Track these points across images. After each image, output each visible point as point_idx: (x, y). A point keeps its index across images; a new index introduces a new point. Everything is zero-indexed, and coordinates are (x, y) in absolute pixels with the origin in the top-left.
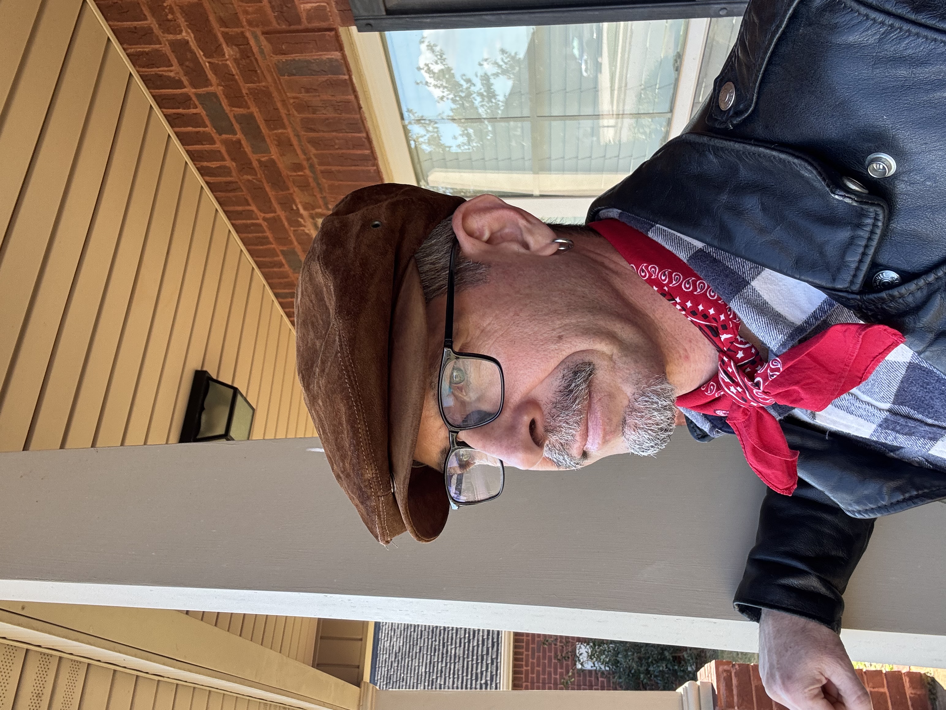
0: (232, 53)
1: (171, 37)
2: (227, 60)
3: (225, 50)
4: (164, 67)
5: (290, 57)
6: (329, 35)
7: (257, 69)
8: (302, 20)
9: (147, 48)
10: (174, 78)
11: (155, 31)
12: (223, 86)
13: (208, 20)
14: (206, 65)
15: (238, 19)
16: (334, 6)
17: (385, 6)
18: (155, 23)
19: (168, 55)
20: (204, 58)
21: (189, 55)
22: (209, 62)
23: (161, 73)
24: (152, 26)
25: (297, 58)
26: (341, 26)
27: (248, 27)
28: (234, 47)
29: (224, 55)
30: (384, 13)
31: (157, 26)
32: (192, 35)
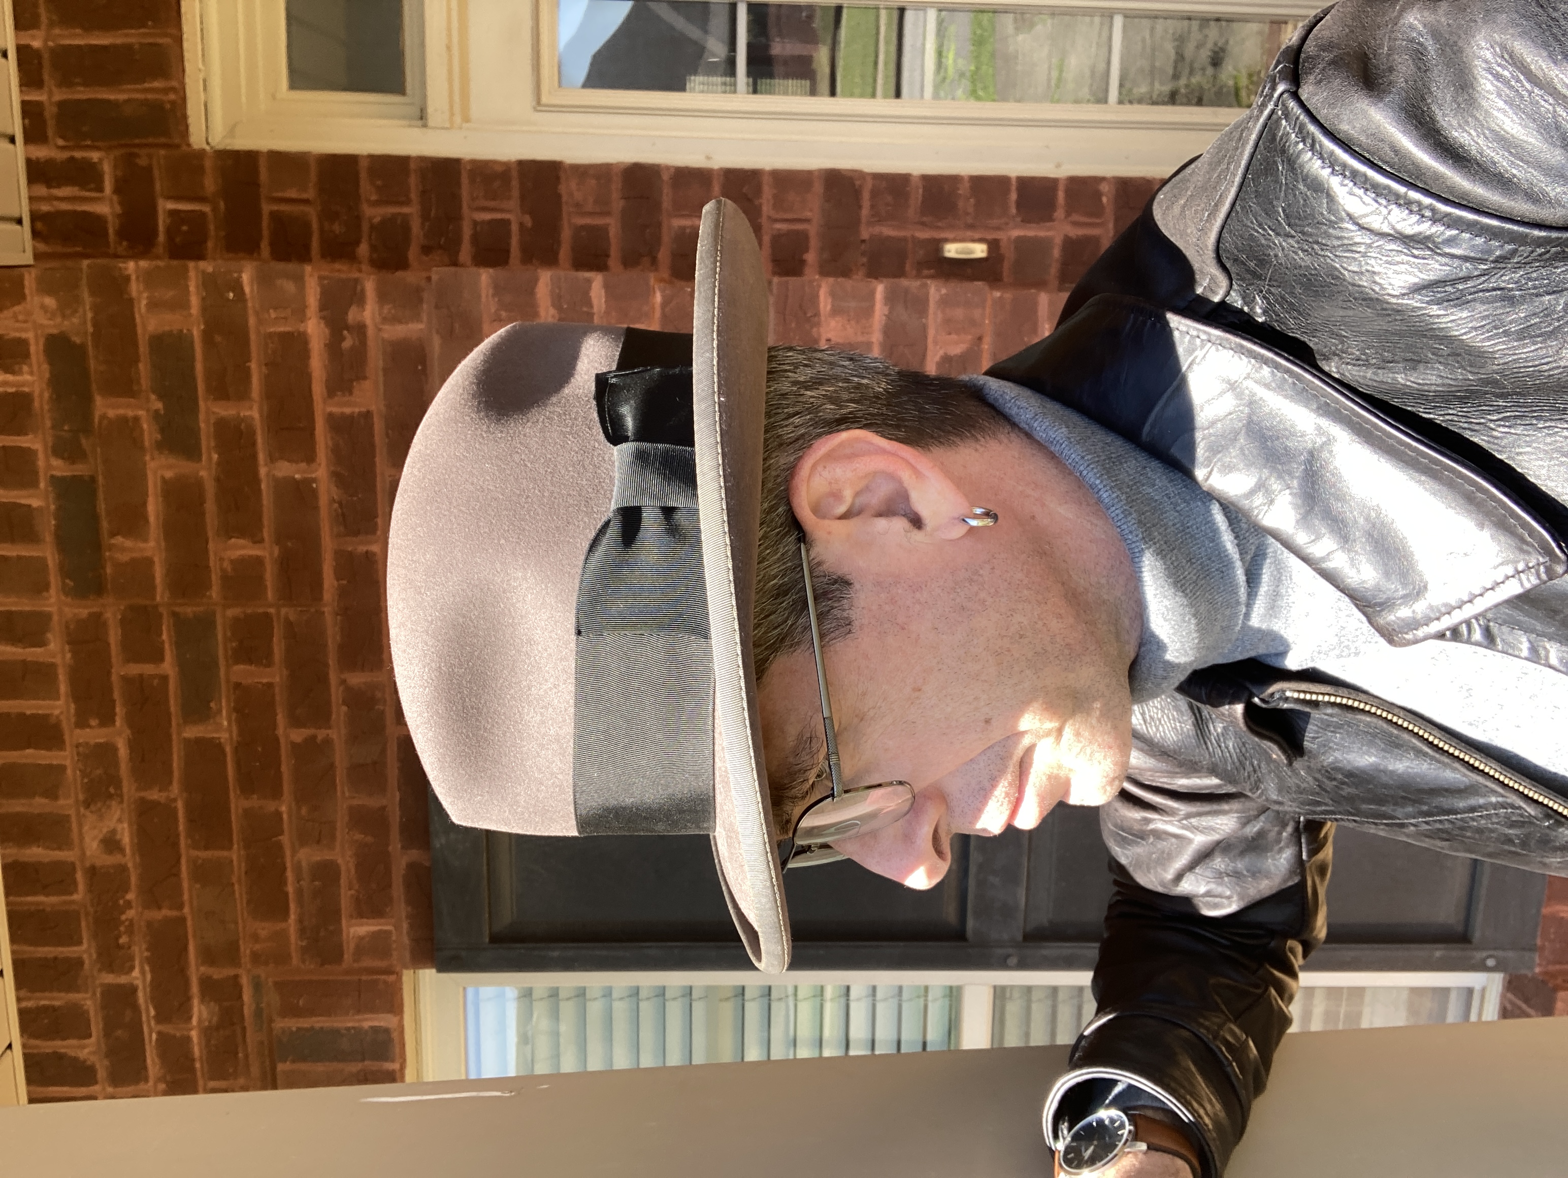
0: (205, 1014)
1: (109, 979)
2: (191, 1029)
3: (195, 1010)
4: (74, 1037)
5: (305, 1023)
6: (385, 982)
7: (240, 1049)
8: (346, 956)
9: (58, 999)
10: (85, 1061)
11: (87, 966)
12: (167, 1083)
13: (185, 948)
14: (150, 1036)
15: (238, 949)
16: (405, 931)
17: (490, 929)
18: (93, 951)
19: (92, 1014)
20: (153, 1023)
21: (128, 1014)
22: (159, 1033)
23: (63, 1051)
24: (85, 956)
25: (318, 1026)
26: (407, 968)
27: (249, 966)
28: (212, 1004)
29: (190, 1018)
30: (487, 940)
31: (94, 956)
32: (149, 977)
